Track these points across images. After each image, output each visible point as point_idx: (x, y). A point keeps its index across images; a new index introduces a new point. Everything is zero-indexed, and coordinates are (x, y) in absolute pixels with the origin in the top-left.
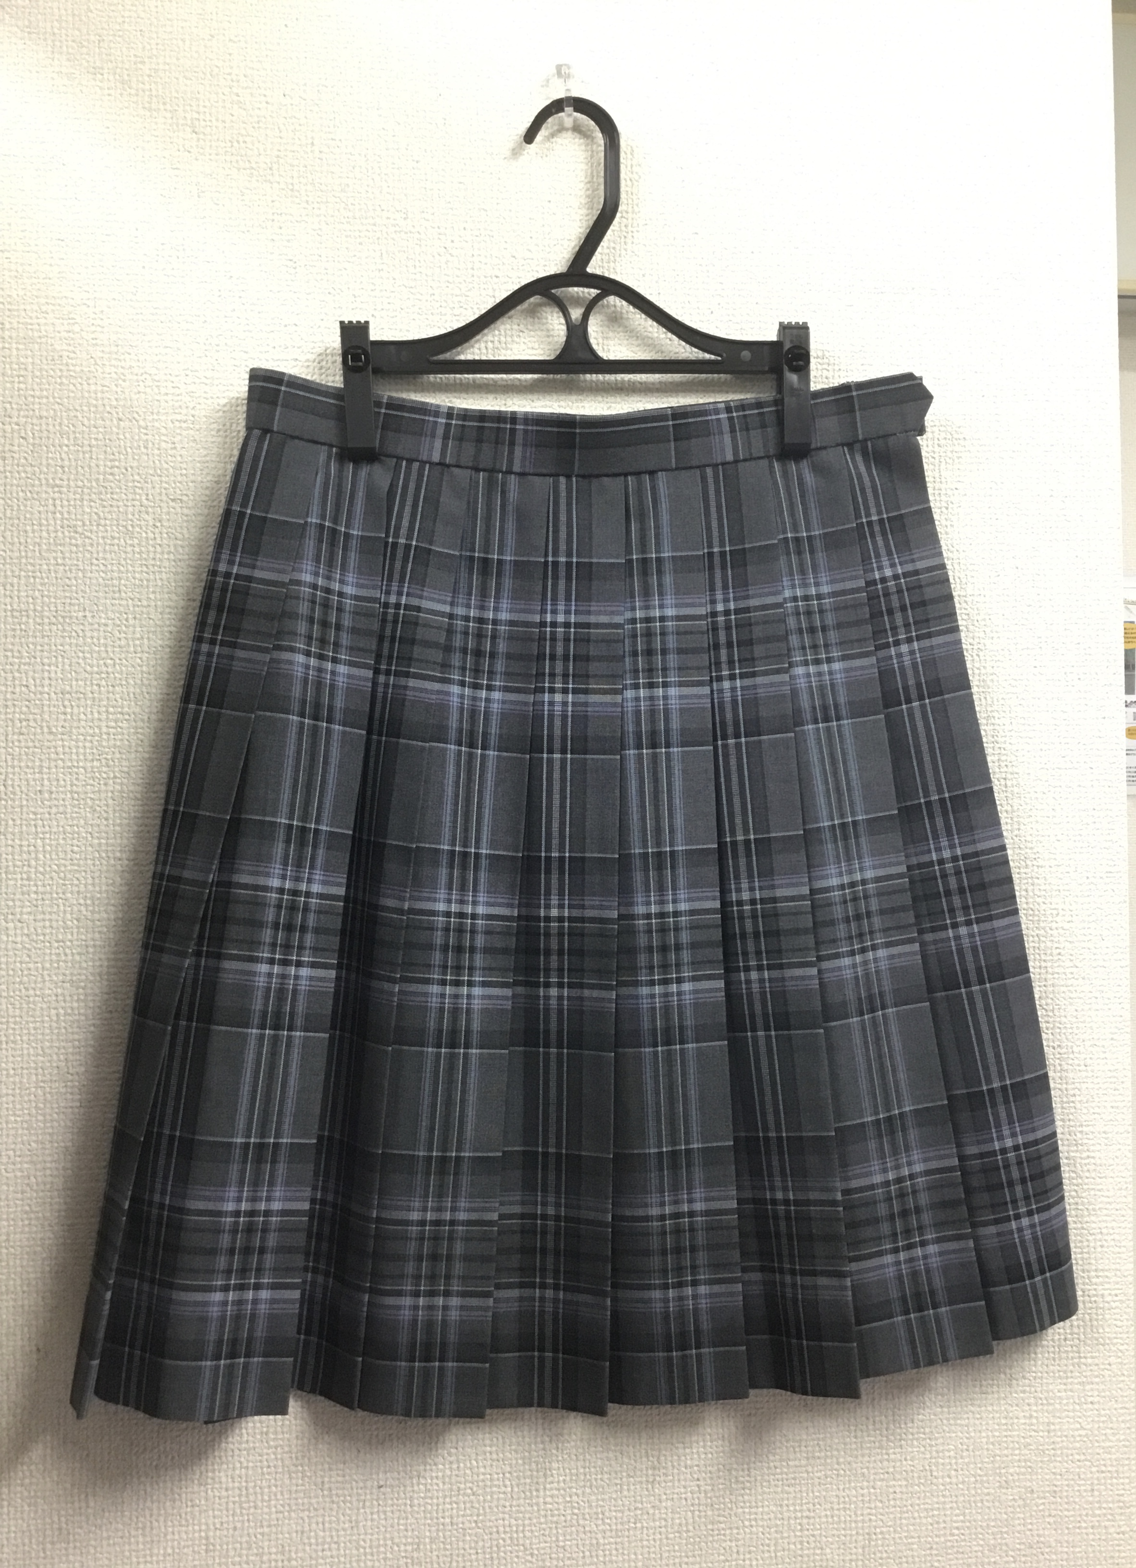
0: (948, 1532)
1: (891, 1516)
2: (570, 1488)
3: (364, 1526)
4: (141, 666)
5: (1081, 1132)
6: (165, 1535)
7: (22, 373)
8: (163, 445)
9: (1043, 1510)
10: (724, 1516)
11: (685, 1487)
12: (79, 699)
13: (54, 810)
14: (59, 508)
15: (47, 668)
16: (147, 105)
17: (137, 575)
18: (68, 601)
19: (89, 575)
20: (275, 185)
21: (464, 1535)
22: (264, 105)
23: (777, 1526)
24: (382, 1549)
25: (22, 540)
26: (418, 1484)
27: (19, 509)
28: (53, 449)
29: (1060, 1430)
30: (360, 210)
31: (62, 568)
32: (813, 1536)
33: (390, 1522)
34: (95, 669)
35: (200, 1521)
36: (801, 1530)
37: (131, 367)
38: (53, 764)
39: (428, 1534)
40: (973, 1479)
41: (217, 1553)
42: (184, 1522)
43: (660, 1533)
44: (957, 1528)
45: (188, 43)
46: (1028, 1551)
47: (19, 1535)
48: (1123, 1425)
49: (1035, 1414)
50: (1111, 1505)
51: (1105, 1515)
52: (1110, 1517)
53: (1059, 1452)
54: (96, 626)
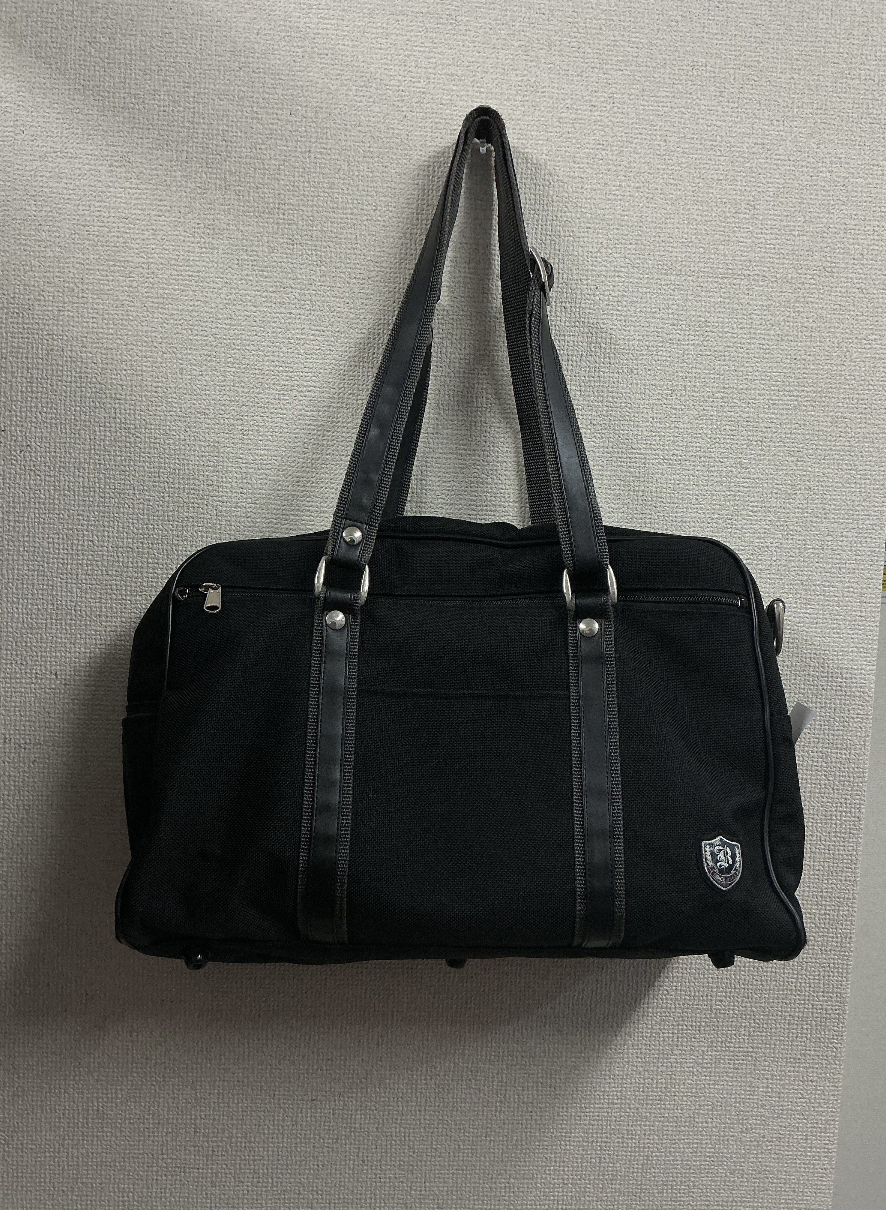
0: (703, 1159)
1: (664, 1146)
2: (443, 1111)
3: (301, 1125)
4: (172, 531)
5: (821, 896)
6: (168, 1119)
7: (95, 316)
8: (194, 372)
9: (770, 1150)
10: (547, 1137)
11: (522, 1116)
12: (128, 552)
13: (109, 629)
14: (119, 415)
15: (107, 529)
16: (191, 120)
17: (172, 466)
18: (123, 482)
19: (138, 464)
20: (282, 182)
21: (369, 1136)
22: (276, 121)
23: (583, 1146)
24: (312, 1140)
25: (92, 437)
26: (339, 1100)
27: (90, 415)
28: (115, 372)
29: (787, 1097)
30: (342, 202)
31: (119, 458)
32: (608, 1154)
33: (318, 1123)
34: (140, 531)
35: (191, 1113)
36: (600, 1150)
37: (172, 314)
38: (109, 597)
39: (344, 1133)
40: (723, 1125)
41: (202, 1134)
42: (180, 1113)
43: (502, 1144)
44: (709, 1157)
45: (222, 72)
46: (758, 1176)
47: (71, 1111)
48: (832, 1098)
49: (771, 1086)
50: (818, 1150)
51: (814, 1156)
52: (817, 1158)
53: (785, 1112)
54: (142, 500)
